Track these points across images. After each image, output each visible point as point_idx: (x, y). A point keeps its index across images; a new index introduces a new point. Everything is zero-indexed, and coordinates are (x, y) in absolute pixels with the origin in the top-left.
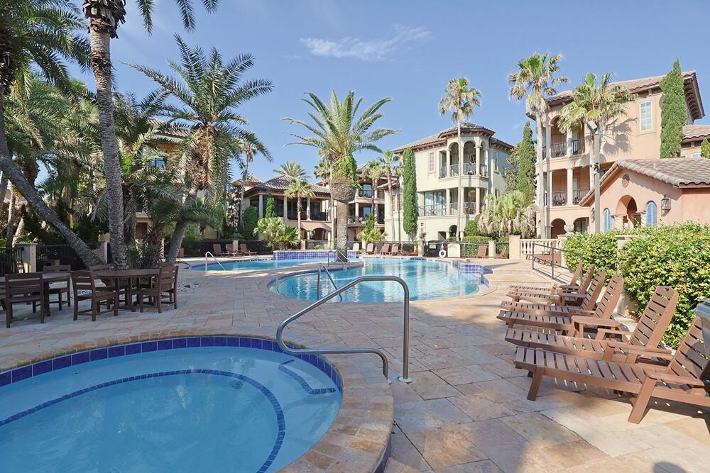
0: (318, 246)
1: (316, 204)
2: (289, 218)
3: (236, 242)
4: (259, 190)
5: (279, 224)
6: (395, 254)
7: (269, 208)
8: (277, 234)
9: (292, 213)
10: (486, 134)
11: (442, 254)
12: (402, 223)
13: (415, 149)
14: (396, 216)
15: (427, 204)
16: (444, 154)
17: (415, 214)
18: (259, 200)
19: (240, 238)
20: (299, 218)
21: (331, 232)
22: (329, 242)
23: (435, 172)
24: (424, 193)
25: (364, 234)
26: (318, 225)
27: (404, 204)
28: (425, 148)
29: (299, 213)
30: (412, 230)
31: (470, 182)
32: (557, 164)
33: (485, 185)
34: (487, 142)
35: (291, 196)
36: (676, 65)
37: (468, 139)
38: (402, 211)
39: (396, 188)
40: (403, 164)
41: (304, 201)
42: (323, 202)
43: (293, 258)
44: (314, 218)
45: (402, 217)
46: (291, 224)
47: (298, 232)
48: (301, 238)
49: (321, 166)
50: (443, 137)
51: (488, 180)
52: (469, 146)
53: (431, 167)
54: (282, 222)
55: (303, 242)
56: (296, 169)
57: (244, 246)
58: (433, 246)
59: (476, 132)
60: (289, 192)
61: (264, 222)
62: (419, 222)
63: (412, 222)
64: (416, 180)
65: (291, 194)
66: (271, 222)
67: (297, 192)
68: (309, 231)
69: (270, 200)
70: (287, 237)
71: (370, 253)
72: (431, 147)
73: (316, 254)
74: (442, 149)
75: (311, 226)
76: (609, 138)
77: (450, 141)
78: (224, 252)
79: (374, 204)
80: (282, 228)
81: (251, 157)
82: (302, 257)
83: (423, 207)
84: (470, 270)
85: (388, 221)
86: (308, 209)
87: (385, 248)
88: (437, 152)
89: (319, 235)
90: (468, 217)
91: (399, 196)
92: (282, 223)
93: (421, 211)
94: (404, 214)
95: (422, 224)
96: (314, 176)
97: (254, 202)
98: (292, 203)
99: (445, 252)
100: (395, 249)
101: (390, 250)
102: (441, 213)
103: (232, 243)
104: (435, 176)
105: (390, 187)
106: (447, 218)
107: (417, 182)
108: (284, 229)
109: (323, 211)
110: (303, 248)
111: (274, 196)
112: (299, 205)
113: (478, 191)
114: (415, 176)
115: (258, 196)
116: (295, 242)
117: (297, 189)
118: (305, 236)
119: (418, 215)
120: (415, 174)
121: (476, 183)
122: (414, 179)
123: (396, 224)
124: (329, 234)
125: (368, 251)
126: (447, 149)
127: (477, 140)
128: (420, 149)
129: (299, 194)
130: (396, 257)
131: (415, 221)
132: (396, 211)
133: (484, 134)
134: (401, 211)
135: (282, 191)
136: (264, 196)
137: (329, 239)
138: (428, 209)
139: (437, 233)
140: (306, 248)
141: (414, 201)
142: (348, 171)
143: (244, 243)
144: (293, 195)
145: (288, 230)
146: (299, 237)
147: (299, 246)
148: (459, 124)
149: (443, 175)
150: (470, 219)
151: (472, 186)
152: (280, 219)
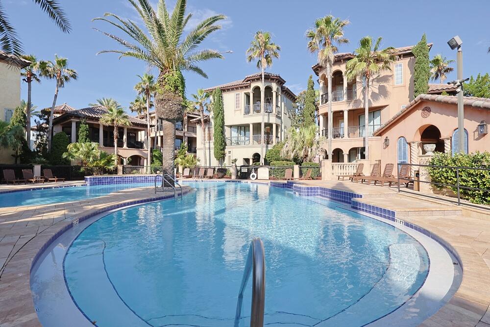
0: (135, 171)
1: (132, 133)
2: (105, 145)
3: (37, 168)
4: (71, 117)
5: (93, 149)
6: (211, 178)
7: (82, 135)
8: (91, 159)
9: (109, 141)
10: (280, 82)
11: (253, 176)
12: (212, 151)
13: (223, 90)
14: (207, 145)
15: (233, 136)
16: (248, 96)
17: (223, 144)
18: (71, 127)
19: (43, 162)
20: (116, 145)
21: (147, 159)
22: (145, 168)
23: (241, 110)
24: (231, 127)
25: (180, 160)
26: (135, 152)
27: (214, 135)
28: (233, 89)
29: (116, 140)
30: (221, 157)
31: (269, 118)
32: (337, 107)
33: (279, 122)
34: (280, 88)
35: (107, 124)
36: (423, 38)
37: (268, 84)
38: (213, 141)
39: (207, 121)
40: (213, 102)
41: (121, 130)
42: (139, 132)
43: (109, 183)
44: (130, 145)
45: (212, 146)
46: (108, 150)
47: (115, 158)
48: (118, 164)
49: (137, 101)
50: (247, 81)
51: (280, 118)
52: (268, 89)
53: (237, 105)
54: (96, 146)
55: (120, 168)
56: (113, 104)
57: (48, 172)
58: (245, 170)
59: (274, 79)
60: (104, 120)
61: (75, 147)
62: (226, 151)
63: (221, 150)
64: (224, 116)
65: (107, 122)
66: (83, 147)
67: (113, 120)
68: (126, 158)
69: (83, 127)
70: (103, 162)
71: (187, 177)
72: (237, 88)
73: (135, 178)
74: (247, 91)
75: (127, 153)
76: (374, 88)
77: (253, 85)
78: (20, 178)
79: (185, 136)
80: (97, 153)
81: (62, 83)
82: (119, 182)
83: (230, 139)
84: (311, 192)
85: (199, 149)
86: (125, 137)
87: (201, 173)
88: (242, 93)
89: (136, 161)
90: (267, 147)
91: (209, 128)
92: (97, 149)
93: (228, 142)
94: (214, 144)
95: (230, 152)
96: (130, 110)
97: (67, 128)
98: (109, 131)
99: (255, 175)
100: (210, 173)
101: (205, 173)
102: (244, 143)
103: (32, 168)
104: (241, 112)
105: (202, 120)
106: (251, 147)
107: (225, 117)
108: (99, 154)
109: (139, 140)
110: (120, 173)
111: (88, 124)
112: (115, 133)
113: (274, 127)
114: (223, 112)
115: (70, 123)
116: (111, 167)
117: (113, 117)
118: (122, 162)
119: (226, 145)
120: (223, 110)
121: (273, 120)
122: (223, 114)
123: (207, 151)
124: (145, 161)
125: (185, 175)
126: (250, 91)
127: (274, 86)
128: (228, 90)
129: (115, 122)
130: (212, 180)
131: (224, 149)
132: (207, 141)
133: (278, 82)
134: (211, 141)
135: (97, 119)
136: (77, 123)
137: (145, 165)
138: (234, 140)
139: (242, 160)
140: (123, 174)
141: (223, 133)
142: (176, 88)
143: (48, 168)
144: (109, 122)
145: (103, 156)
146: (115, 162)
147: (116, 171)
148: (263, 70)
149: (247, 112)
150: (269, 148)
151: (270, 122)
152: (94, 144)
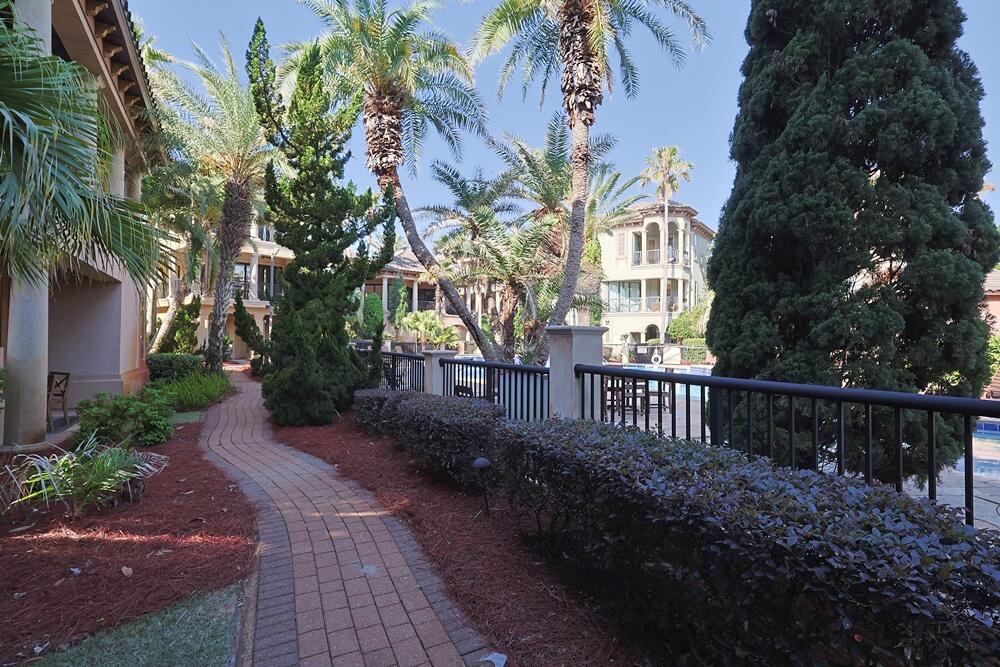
4: (385, 271)
10: (689, 213)
11: (656, 360)
16: (638, 237)
18: (382, 285)
23: (626, 258)
24: (610, 283)
31: (673, 272)
33: (687, 276)
34: (689, 224)
37: (672, 220)
50: (638, 214)
51: (689, 270)
52: (673, 227)
53: (621, 250)
58: (643, 350)
59: (680, 212)
72: (621, 226)
74: (637, 229)
77: (648, 221)
83: (607, 302)
88: (629, 233)
90: (670, 315)
95: (608, 322)
99: (659, 358)
104: (627, 262)
106: (642, 315)
113: (681, 284)
115: (381, 280)
121: (679, 274)
126: (643, 230)
127: (681, 222)
133: (687, 215)
136: (389, 280)
138: (613, 304)
149: (637, 262)
150: (673, 317)
151: (675, 277)
